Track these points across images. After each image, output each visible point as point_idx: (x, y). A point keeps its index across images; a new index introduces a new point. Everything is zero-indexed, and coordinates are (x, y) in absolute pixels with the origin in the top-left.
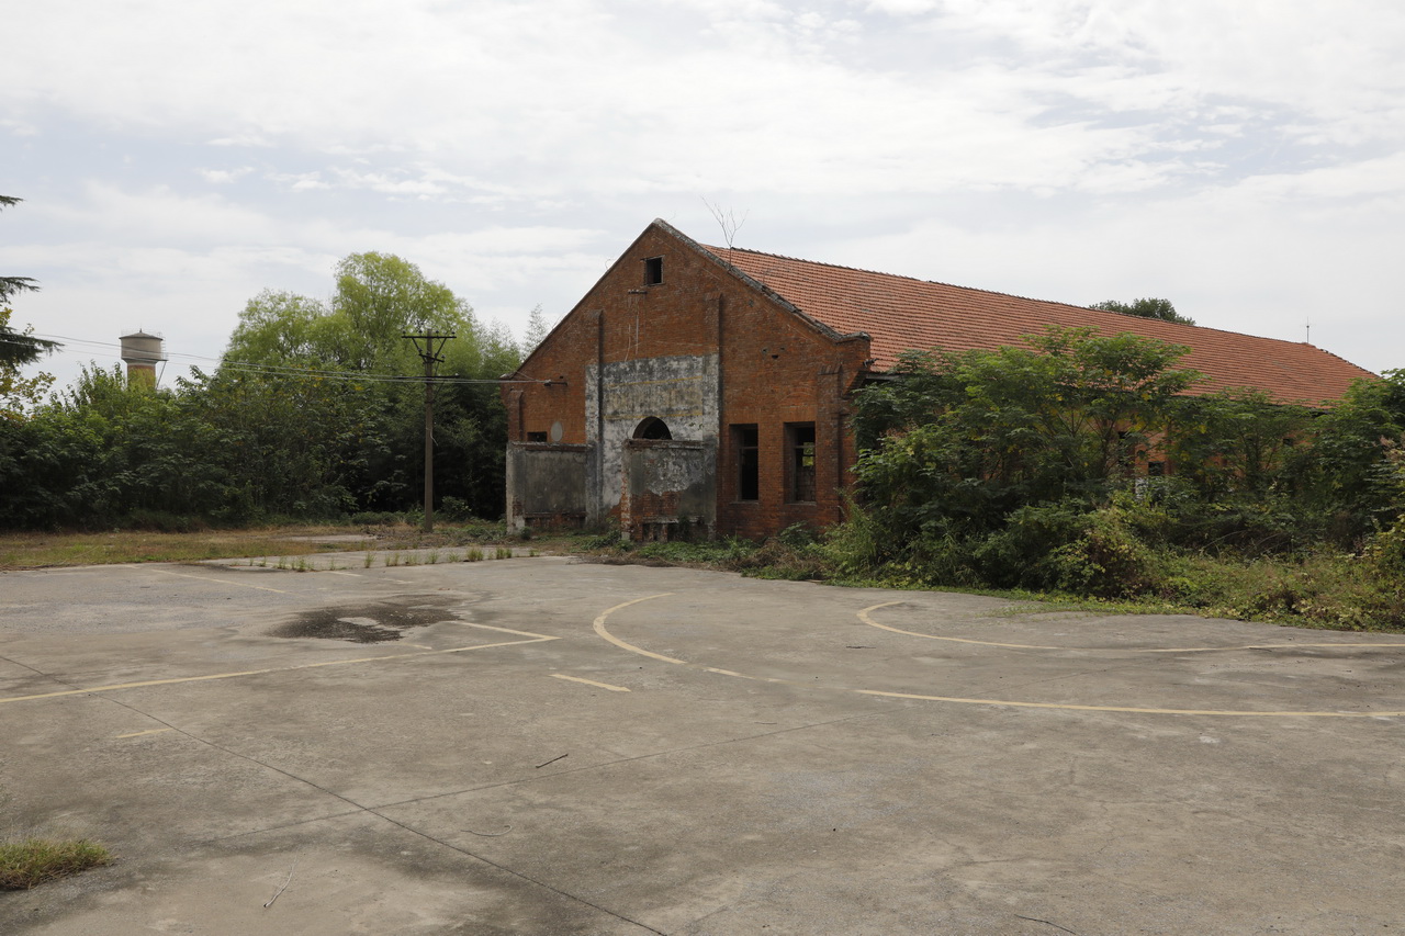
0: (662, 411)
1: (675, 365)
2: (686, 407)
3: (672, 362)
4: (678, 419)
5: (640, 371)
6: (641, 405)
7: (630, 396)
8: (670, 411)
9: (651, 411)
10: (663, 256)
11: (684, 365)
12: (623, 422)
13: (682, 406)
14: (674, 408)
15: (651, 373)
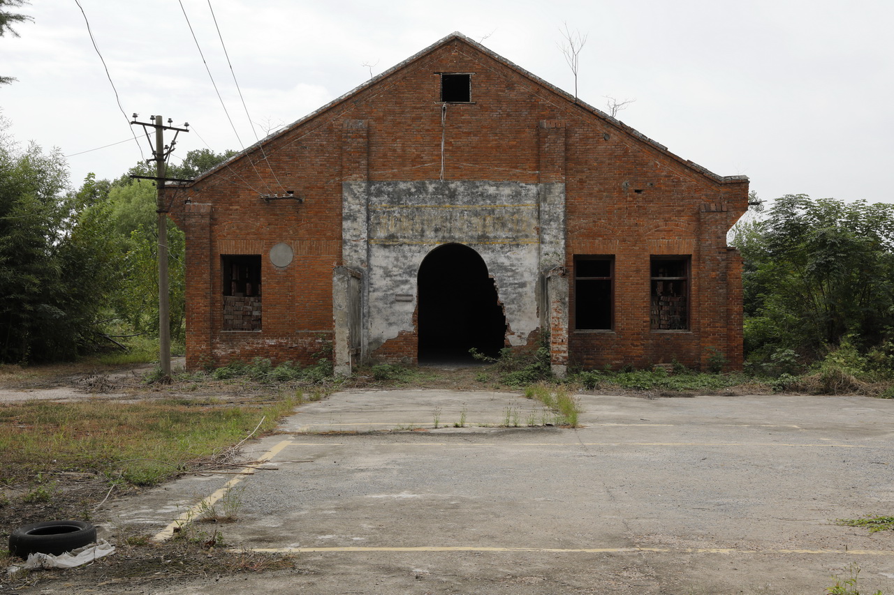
0: (472, 237)
1: (492, 190)
2: (510, 234)
3: (487, 187)
4: (498, 247)
5: (434, 193)
6: (436, 230)
7: (417, 219)
8: (483, 238)
9: (453, 237)
10: (472, 74)
11: (507, 191)
12: (406, 248)
13: (503, 234)
14: (491, 235)
15: (453, 195)
